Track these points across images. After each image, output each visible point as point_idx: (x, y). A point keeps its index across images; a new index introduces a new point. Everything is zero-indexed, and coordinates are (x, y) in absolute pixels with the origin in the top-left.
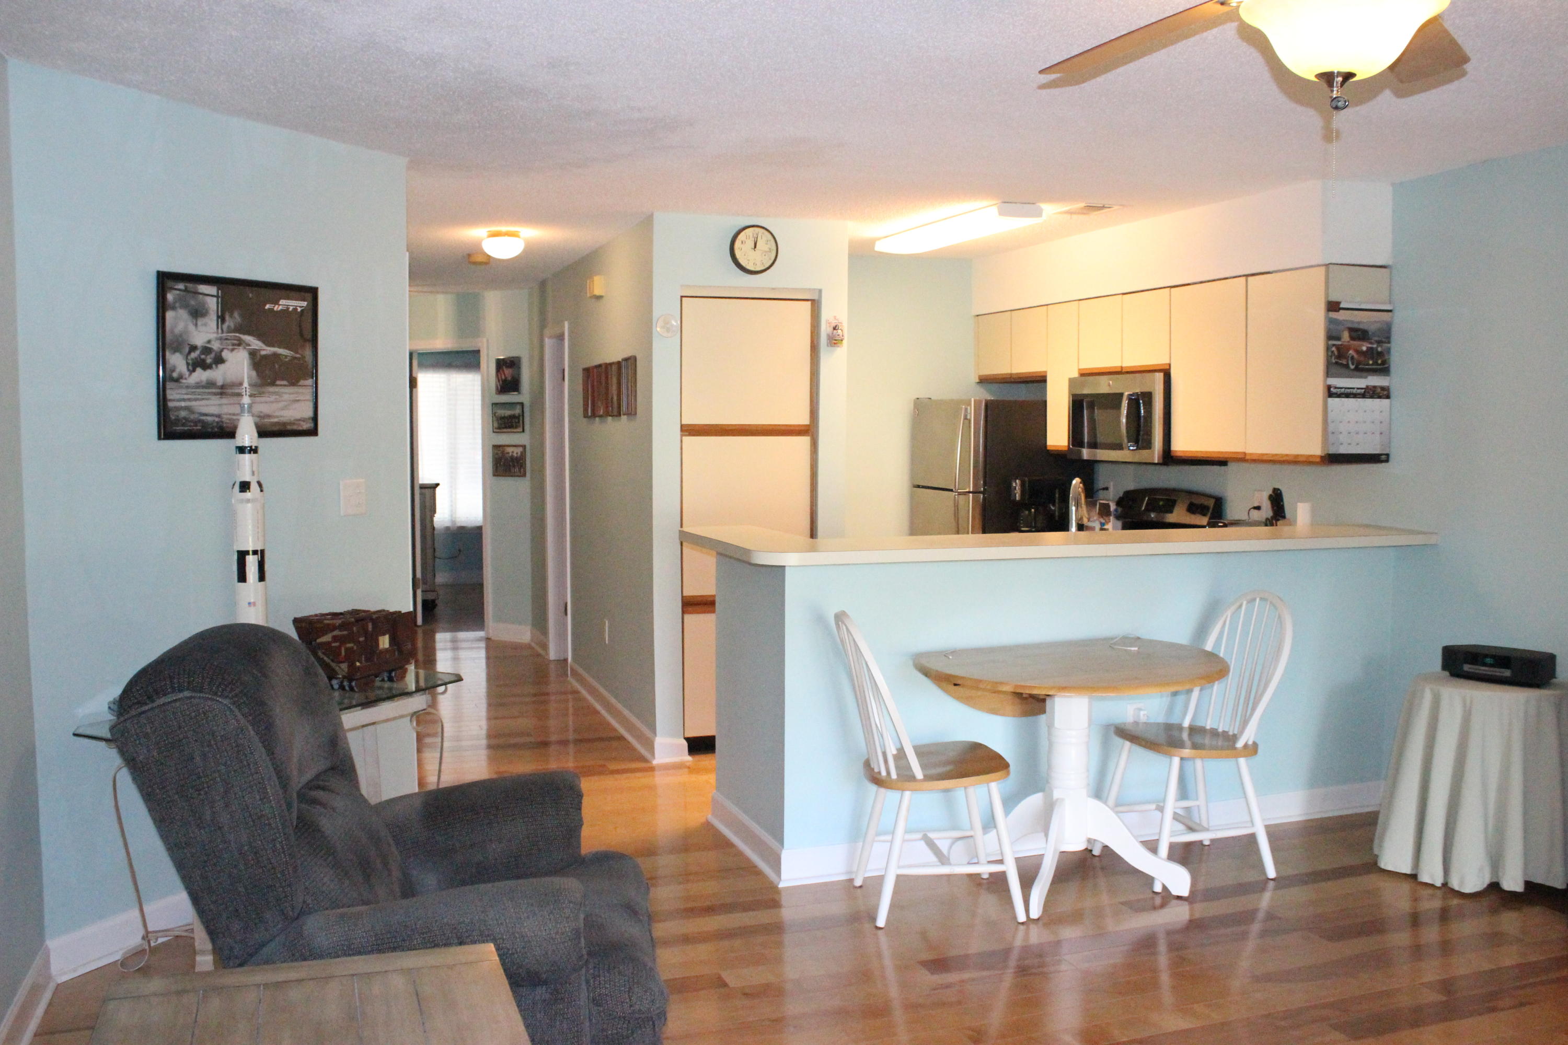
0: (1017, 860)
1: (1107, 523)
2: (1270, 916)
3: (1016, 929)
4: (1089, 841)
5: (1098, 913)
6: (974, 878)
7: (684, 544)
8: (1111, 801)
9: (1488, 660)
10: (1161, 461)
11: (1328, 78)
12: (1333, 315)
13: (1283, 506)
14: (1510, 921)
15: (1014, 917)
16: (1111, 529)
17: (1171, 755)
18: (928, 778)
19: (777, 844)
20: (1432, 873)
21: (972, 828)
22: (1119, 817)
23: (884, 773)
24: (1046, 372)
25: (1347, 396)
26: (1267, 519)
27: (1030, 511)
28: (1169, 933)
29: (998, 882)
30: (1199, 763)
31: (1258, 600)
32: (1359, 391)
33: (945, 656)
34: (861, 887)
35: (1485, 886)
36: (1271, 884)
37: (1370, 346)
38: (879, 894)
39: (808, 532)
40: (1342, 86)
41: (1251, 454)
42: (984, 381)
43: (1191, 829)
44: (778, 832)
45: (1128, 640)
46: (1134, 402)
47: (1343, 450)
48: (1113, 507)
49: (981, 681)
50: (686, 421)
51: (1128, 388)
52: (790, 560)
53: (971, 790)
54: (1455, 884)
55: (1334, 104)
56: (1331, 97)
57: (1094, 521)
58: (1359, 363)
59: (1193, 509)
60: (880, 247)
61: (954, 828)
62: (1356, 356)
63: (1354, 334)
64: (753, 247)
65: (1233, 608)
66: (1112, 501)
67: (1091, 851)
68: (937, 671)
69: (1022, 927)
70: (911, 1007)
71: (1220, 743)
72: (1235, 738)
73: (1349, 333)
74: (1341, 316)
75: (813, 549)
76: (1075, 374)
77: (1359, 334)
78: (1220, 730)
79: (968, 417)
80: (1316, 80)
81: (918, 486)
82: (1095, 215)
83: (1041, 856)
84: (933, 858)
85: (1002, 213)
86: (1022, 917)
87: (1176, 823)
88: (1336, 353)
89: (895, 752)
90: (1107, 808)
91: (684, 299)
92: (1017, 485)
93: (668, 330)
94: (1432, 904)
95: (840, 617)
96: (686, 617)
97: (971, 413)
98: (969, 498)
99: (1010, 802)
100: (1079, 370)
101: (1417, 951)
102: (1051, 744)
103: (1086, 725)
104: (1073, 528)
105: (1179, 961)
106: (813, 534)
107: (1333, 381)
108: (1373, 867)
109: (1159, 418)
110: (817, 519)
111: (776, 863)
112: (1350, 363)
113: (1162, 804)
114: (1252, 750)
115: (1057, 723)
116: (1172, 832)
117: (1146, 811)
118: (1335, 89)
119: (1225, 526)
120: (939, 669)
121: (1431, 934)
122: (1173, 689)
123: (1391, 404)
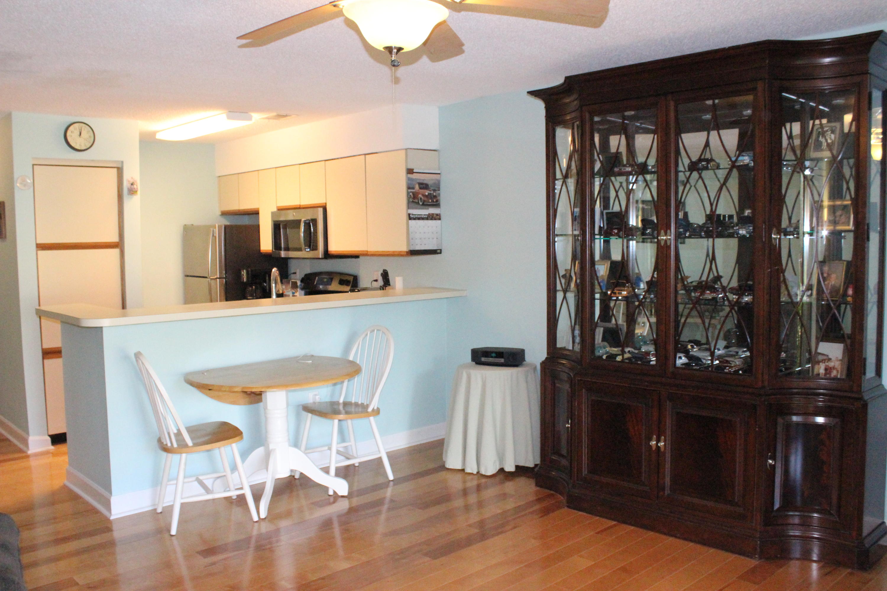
0: (251, 487)
1: (296, 292)
2: (392, 501)
3: (253, 526)
4: (292, 471)
5: (301, 510)
6: (228, 499)
7: (42, 318)
8: (303, 448)
9: (494, 355)
10: (323, 257)
11: (389, 49)
12: (410, 176)
13: (389, 279)
14: (510, 487)
15: (251, 518)
16: (298, 296)
17: (333, 419)
18: (195, 445)
19: (107, 493)
20: (471, 468)
21: (225, 471)
22: (307, 456)
23: (169, 445)
24: (258, 209)
25: (419, 219)
26: (381, 286)
27: (252, 287)
28: (339, 516)
29: (241, 500)
30: (349, 421)
31: (376, 330)
32: (425, 216)
33: (202, 373)
34: (161, 513)
35: (497, 470)
36: (391, 483)
37: (429, 192)
38: (171, 516)
39: (121, 306)
40: (397, 53)
41: (370, 252)
42: (224, 214)
43: (348, 459)
44: (108, 487)
45: (306, 357)
46: (307, 225)
47: (418, 248)
48: (299, 283)
49: (222, 386)
50: (39, 242)
51: (304, 216)
52: (104, 323)
53: (222, 449)
54: (483, 472)
55: (393, 64)
56: (391, 60)
57: (289, 291)
58: (424, 201)
59: (342, 282)
60: (159, 136)
61: (215, 472)
62: (422, 198)
63: (422, 186)
64: (79, 134)
65: (363, 336)
66: (299, 280)
67: (294, 476)
68: (197, 383)
69: (256, 524)
70: (194, 578)
71: (360, 410)
72: (368, 406)
73: (419, 185)
74: (414, 176)
75: (124, 315)
76: (275, 210)
77: (424, 186)
78: (360, 403)
79: (215, 235)
80: (383, 50)
81: (188, 276)
82: (283, 120)
83: (264, 483)
84: (202, 491)
85: (229, 118)
86: (256, 518)
87: (338, 456)
88: (412, 196)
89: (176, 431)
90: (300, 452)
91: (35, 166)
92: (244, 273)
93: (25, 185)
94: (472, 483)
95: (138, 355)
96: (45, 361)
97: (216, 233)
98: (217, 281)
99: (244, 455)
100: (277, 207)
101: (467, 508)
102: (266, 418)
103: (285, 406)
104: (274, 296)
105: (346, 530)
106: (124, 307)
107: (411, 211)
108: (443, 468)
109: (321, 233)
110: (125, 298)
111: (108, 505)
112: (420, 202)
113: (330, 446)
114: (377, 412)
115: (269, 406)
116: (336, 461)
117: (324, 451)
118: (393, 56)
119: (359, 291)
120: (198, 381)
121: (472, 499)
122: (334, 382)
123: (441, 223)
